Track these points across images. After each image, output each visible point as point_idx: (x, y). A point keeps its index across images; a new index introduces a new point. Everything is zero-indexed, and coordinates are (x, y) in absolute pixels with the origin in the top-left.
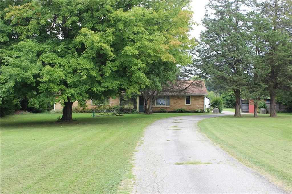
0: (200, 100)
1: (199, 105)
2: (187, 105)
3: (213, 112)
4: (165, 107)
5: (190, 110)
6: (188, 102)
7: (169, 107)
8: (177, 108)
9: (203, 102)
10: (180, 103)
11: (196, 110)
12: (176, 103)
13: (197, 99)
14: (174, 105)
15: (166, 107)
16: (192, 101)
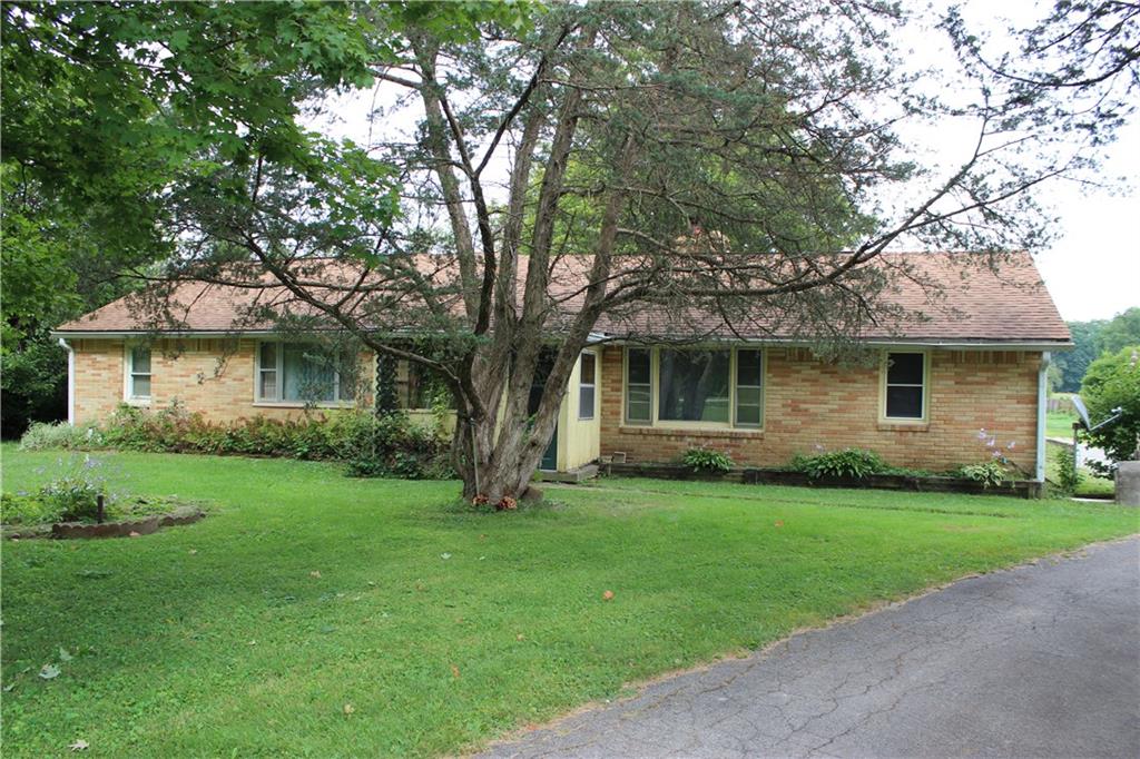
0: (1001, 391)
1: (991, 426)
2: (893, 429)
3: (1109, 485)
4: (720, 436)
5: (916, 464)
6: (905, 401)
7: (754, 437)
8: (816, 446)
9: (1025, 408)
10: (841, 410)
11: (969, 471)
12: (812, 408)
13: (982, 376)
14: (796, 422)
15: (734, 437)
16: (935, 390)
